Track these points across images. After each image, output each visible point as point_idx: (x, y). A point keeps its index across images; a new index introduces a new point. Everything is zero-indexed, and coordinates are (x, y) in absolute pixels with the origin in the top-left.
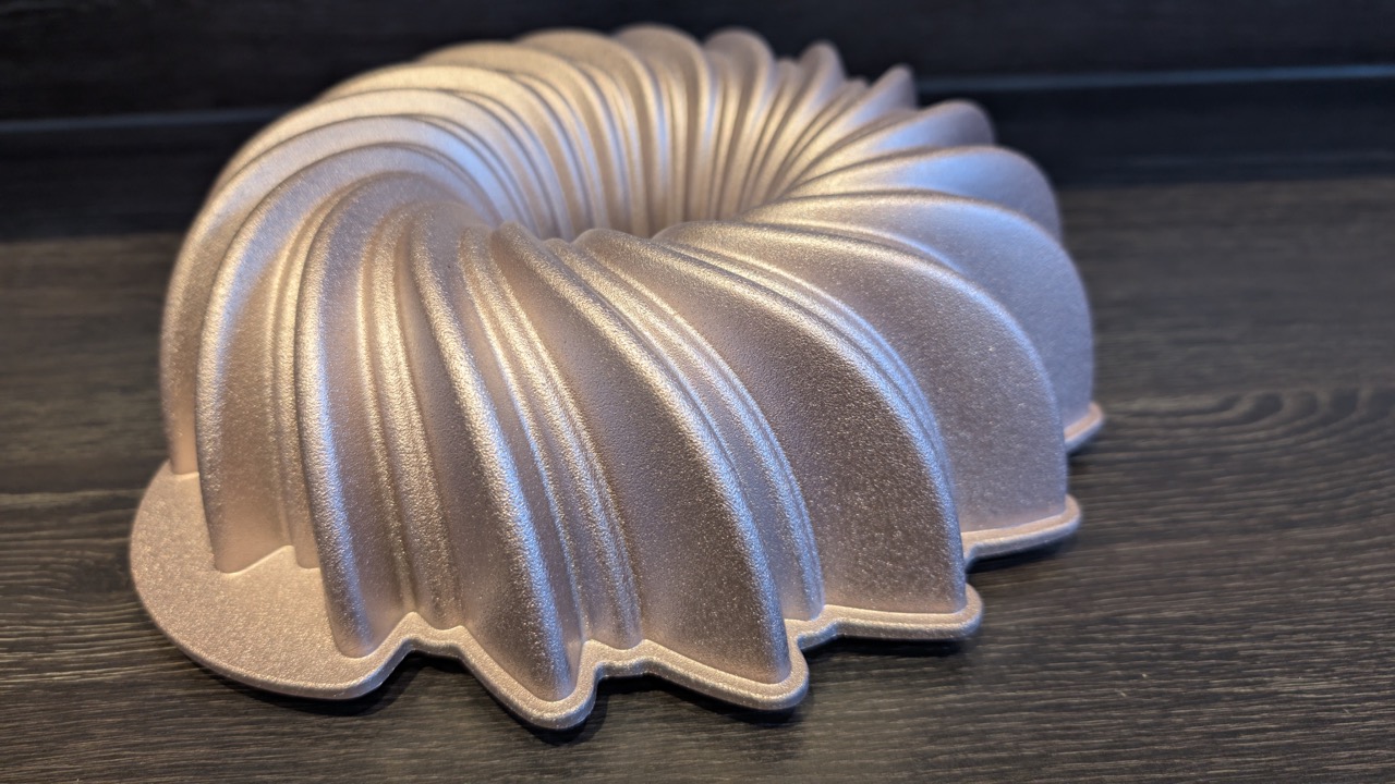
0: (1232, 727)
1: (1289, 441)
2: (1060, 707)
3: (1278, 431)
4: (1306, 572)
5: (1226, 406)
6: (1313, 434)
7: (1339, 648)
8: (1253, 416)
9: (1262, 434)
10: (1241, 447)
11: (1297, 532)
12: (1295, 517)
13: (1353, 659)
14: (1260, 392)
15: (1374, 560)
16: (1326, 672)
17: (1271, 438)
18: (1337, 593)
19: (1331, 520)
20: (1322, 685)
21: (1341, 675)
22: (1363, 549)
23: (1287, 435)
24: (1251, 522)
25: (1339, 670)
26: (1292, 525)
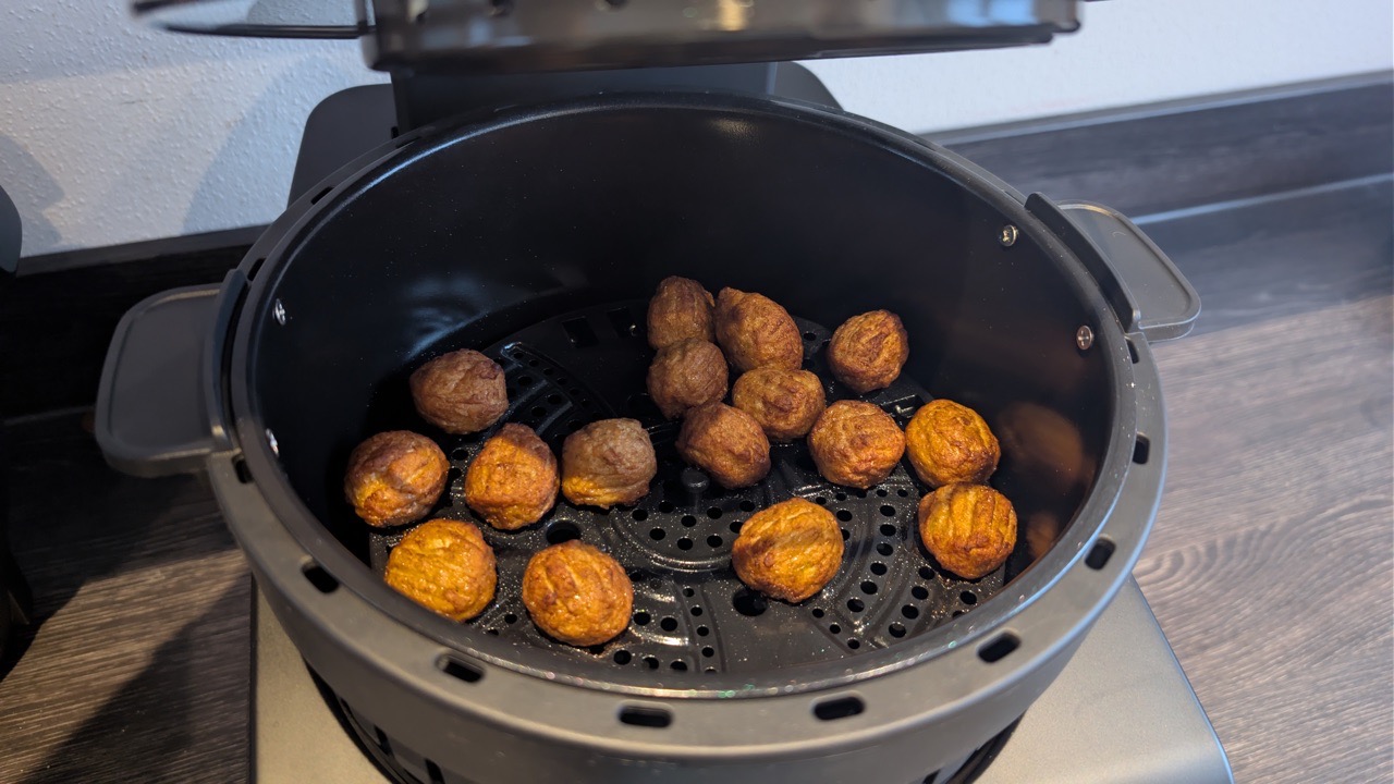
4: (1218, 679)
5: (1157, 566)
6: (1201, 580)
7: (1241, 723)
10: (1171, 596)
11: (1211, 652)
12: (1207, 641)
13: (1248, 727)
14: (1171, 551)
15: (1245, 665)
16: (1238, 738)
17: (1184, 586)
18: (1233, 688)
20: (1238, 745)
21: (1245, 738)
22: (1239, 657)
24: (1188, 649)
25: (1243, 735)
26: (1205, 648)
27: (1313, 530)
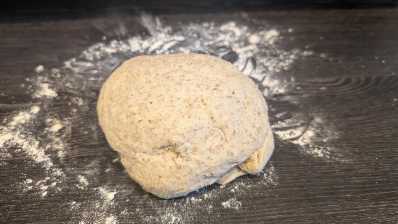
0: (328, 171)
1: (352, 92)
2: (287, 166)
3: (350, 88)
8: (343, 84)
9: (345, 90)
19: (360, 115)
23: (352, 90)
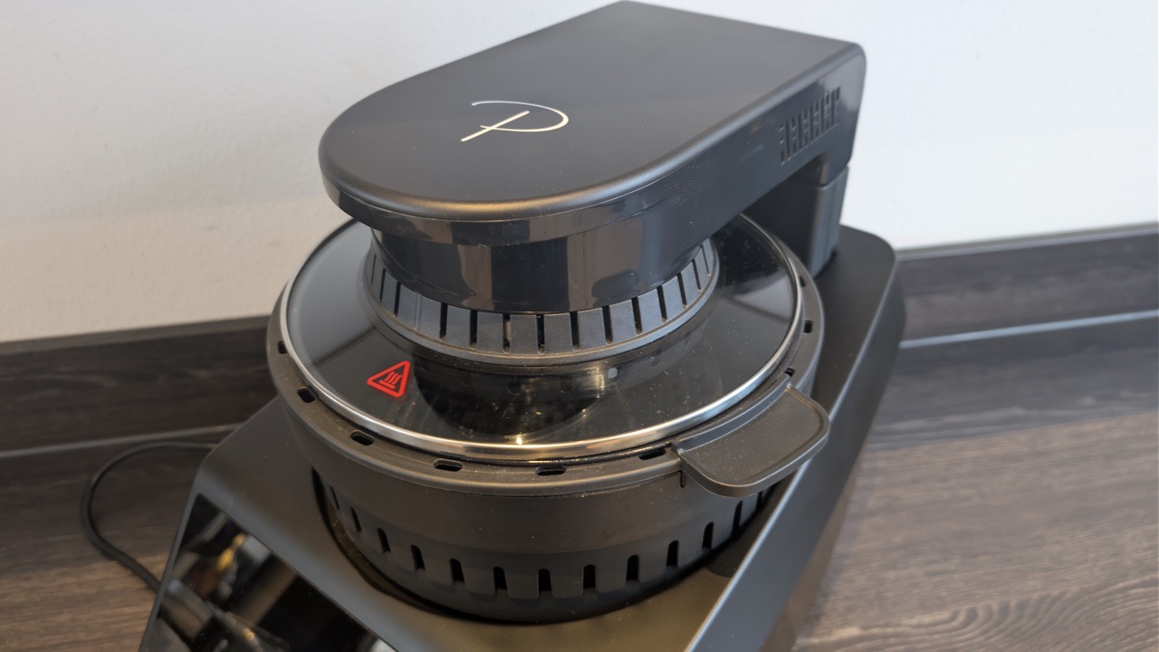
27: (1101, 600)
